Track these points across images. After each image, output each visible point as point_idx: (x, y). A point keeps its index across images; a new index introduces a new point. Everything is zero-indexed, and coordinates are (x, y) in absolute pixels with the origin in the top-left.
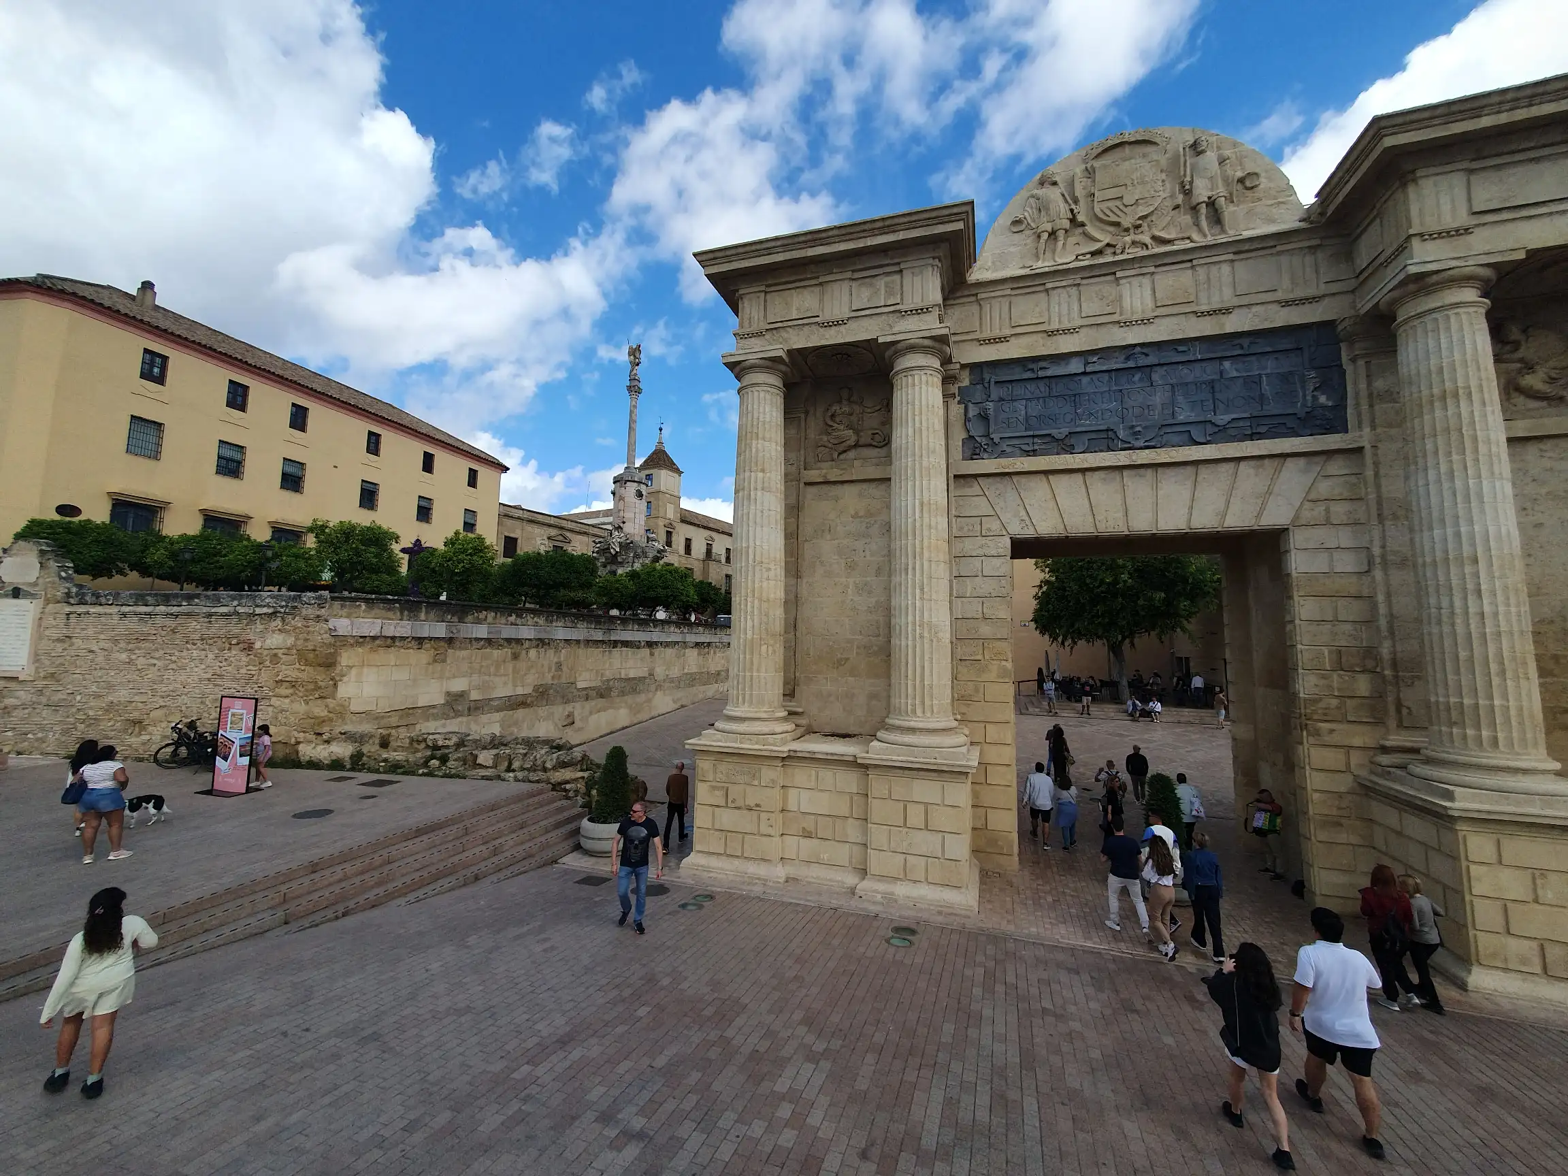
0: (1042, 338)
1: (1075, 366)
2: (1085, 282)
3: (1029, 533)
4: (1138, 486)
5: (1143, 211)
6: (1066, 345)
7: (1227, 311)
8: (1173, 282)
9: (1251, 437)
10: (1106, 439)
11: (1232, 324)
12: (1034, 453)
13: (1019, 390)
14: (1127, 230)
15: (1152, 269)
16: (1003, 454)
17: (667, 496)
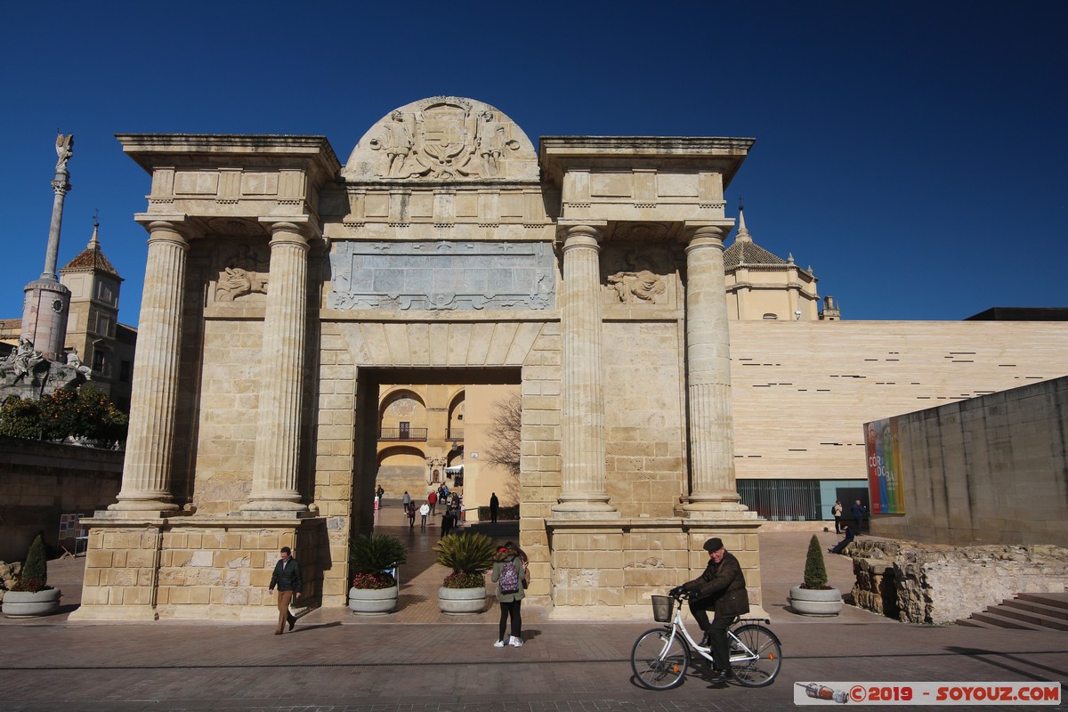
0: (386, 227)
1: (405, 249)
2: (413, 193)
3: (369, 363)
4: (439, 335)
5: (451, 151)
6: (400, 234)
7: (496, 226)
8: (466, 201)
10: (422, 302)
12: (376, 307)
14: (442, 163)
15: (455, 192)
16: (355, 306)
17: (100, 307)
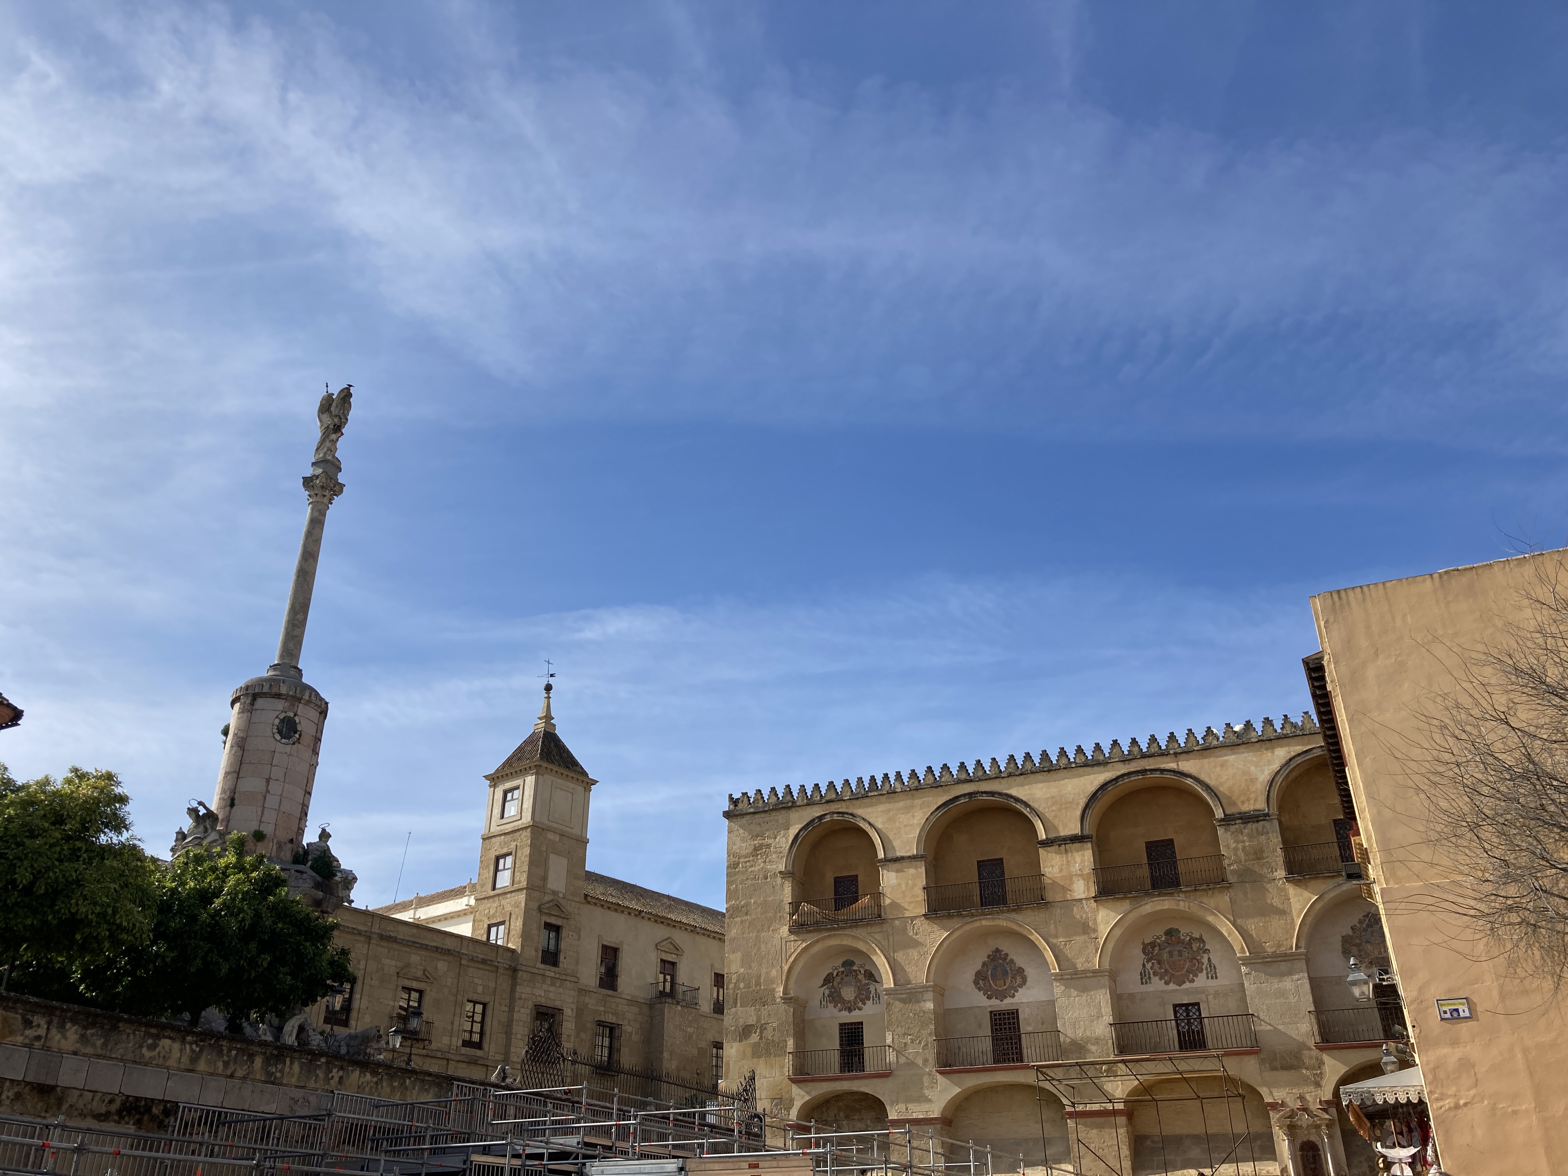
17: (550, 836)
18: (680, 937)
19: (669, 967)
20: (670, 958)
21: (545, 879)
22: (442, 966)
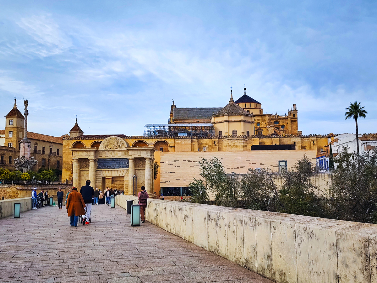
0: (105, 157)
1: (108, 160)
3: (103, 176)
4: (113, 172)
5: (114, 145)
6: (107, 158)
8: (116, 153)
9: (122, 168)
10: (110, 168)
11: (121, 157)
12: (104, 168)
13: (103, 162)
14: (113, 147)
15: (115, 151)
16: (101, 168)
17: (19, 129)
18: (38, 142)
19: (36, 147)
20: (36, 145)
21: (19, 136)
22: (6, 152)
